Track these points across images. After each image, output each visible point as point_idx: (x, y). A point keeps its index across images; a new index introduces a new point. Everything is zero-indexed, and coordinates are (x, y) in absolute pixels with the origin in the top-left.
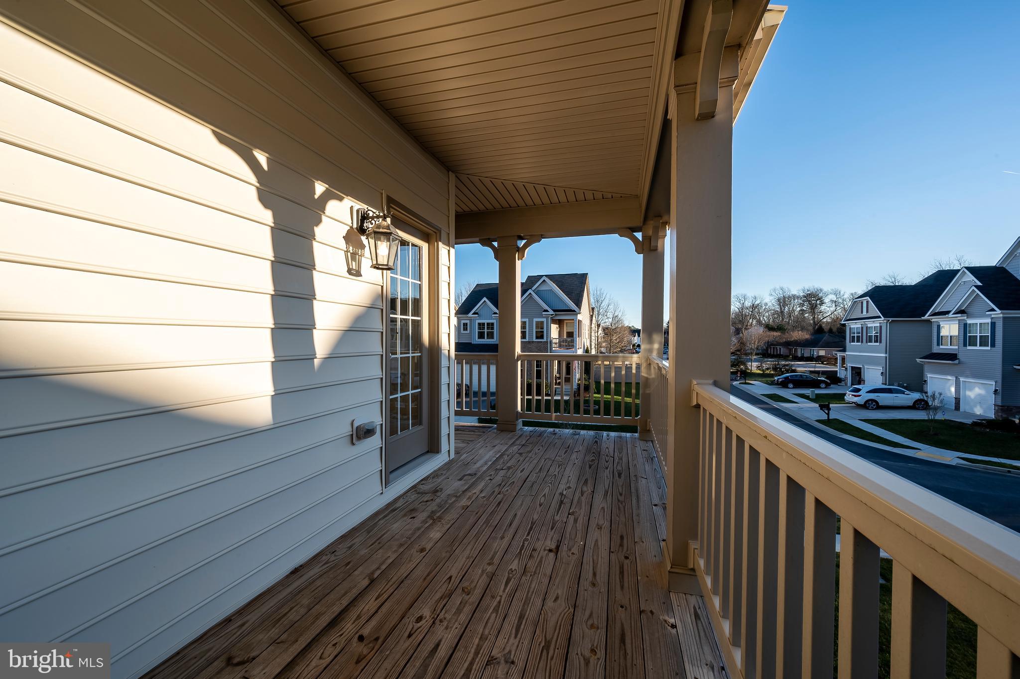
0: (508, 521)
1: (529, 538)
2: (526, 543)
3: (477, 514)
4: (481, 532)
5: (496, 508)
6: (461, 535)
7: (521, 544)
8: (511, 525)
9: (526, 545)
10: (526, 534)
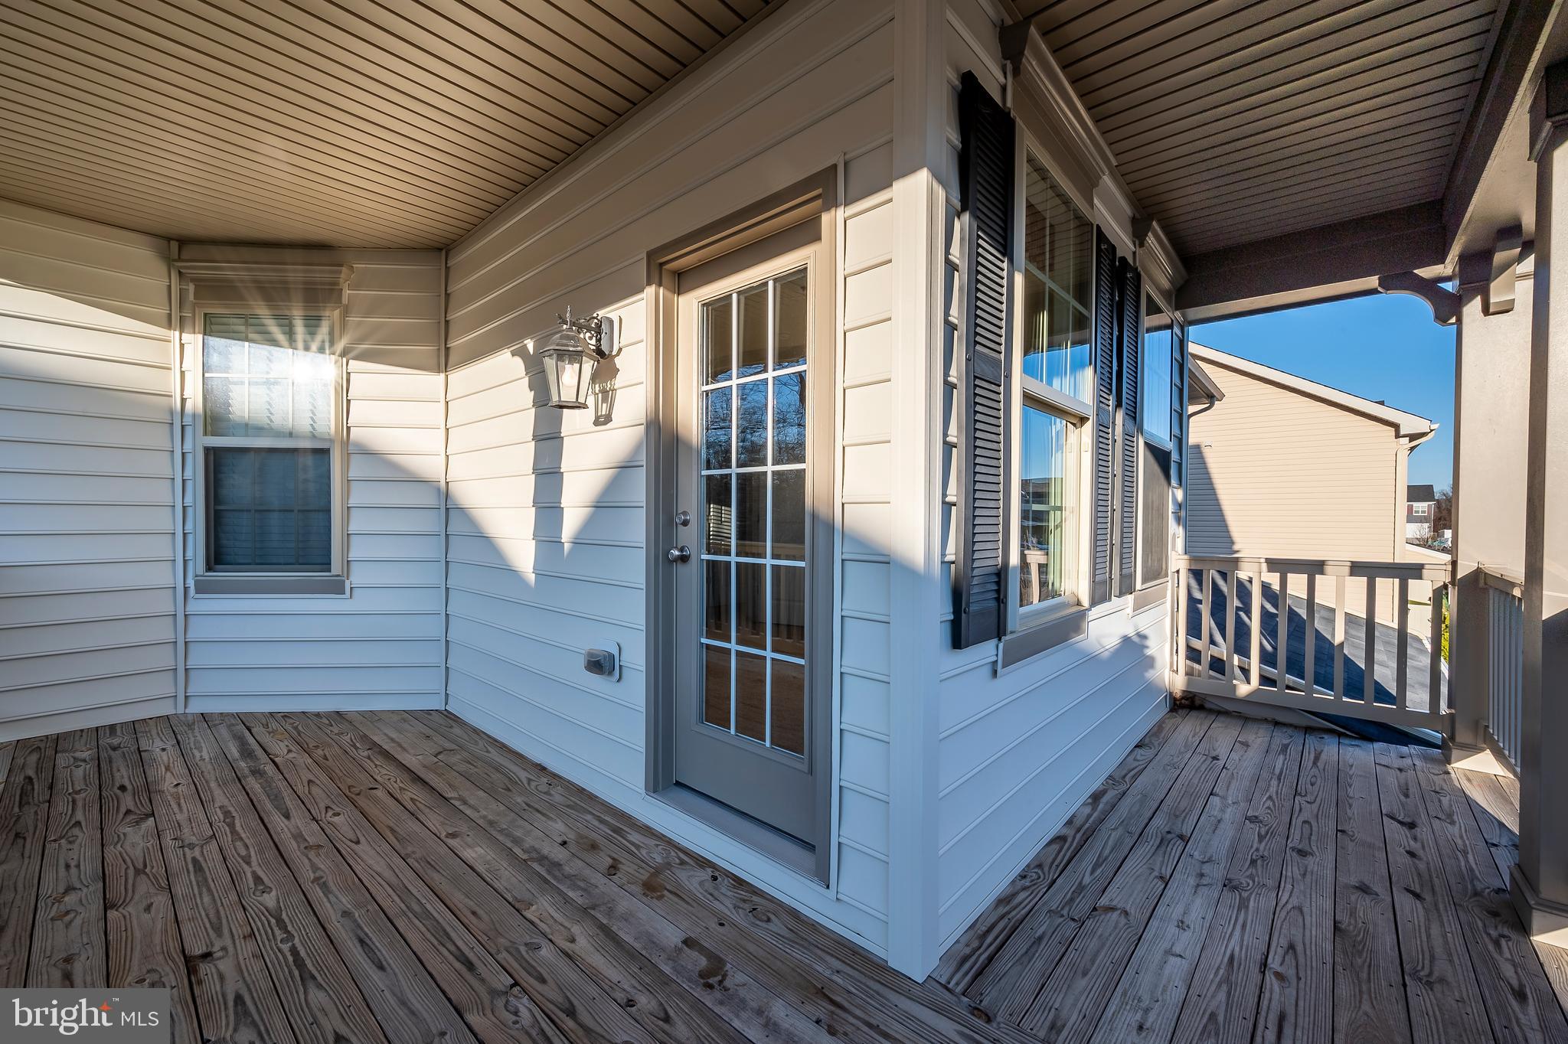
0: (376, 940)
1: (286, 947)
2: (279, 935)
3: (474, 913)
4: (404, 897)
5: (453, 948)
6: (436, 876)
7: (290, 928)
8: (362, 942)
9: (277, 932)
10: (300, 948)
